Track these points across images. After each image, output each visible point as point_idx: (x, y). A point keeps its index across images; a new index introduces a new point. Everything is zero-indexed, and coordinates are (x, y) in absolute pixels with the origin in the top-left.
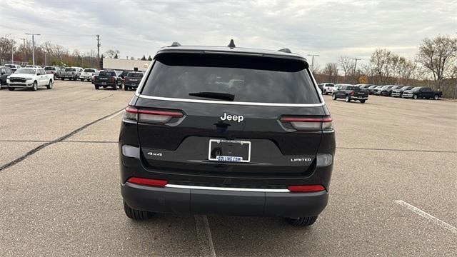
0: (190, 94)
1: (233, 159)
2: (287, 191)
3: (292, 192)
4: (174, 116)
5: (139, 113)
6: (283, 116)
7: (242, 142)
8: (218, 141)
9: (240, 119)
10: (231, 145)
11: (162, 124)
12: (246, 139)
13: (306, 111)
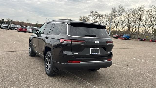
0: (85, 36)
1: (96, 53)
2: (107, 61)
3: (108, 61)
4: (82, 42)
5: (72, 41)
6: (107, 41)
7: (98, 49)
8: (92, 48)
9: (99, 42)
10: (95, 49)
11: (79, 44)
12: (98, 48)
13: (110, 40)
